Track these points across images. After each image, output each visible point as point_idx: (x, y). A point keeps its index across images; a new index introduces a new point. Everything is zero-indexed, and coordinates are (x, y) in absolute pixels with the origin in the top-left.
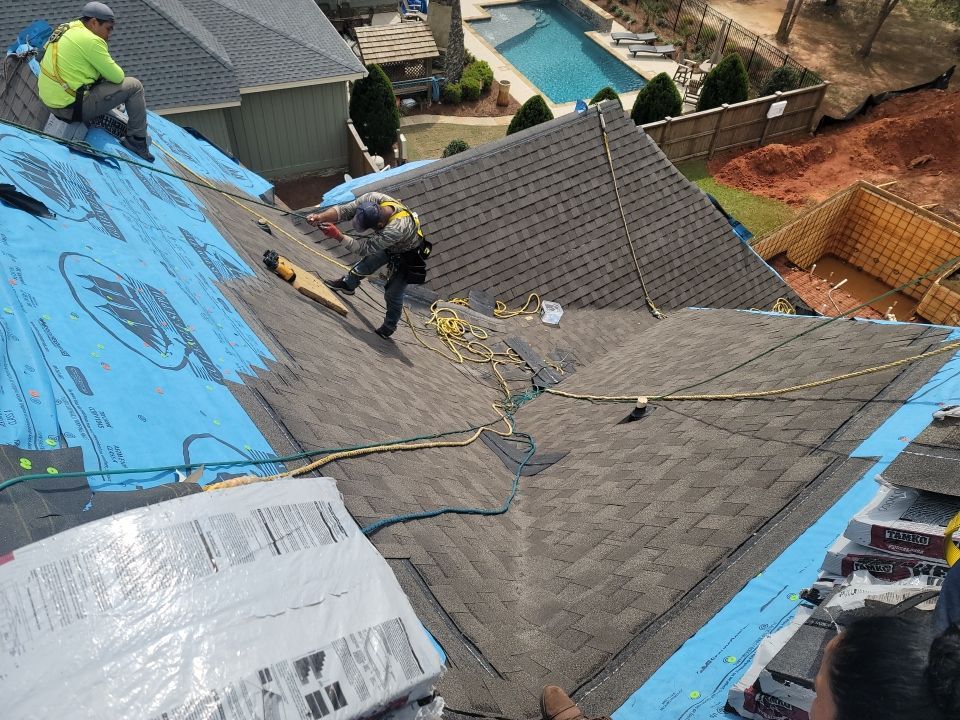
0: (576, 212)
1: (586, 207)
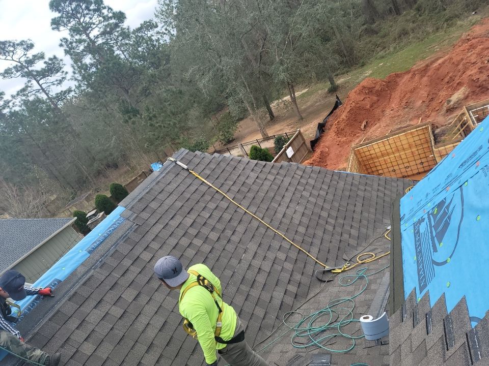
0: (214, 236)
1: (220, 227)
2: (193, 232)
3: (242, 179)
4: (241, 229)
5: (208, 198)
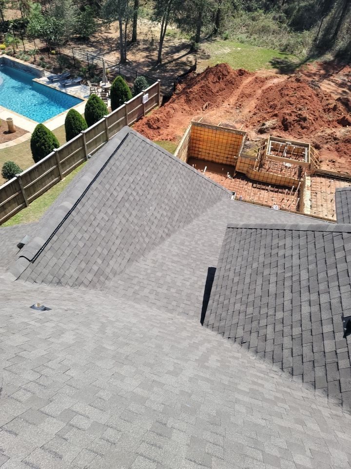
0: (141, 192)
1: (143, 188)
2: (133, 186)
3: (155, 159)
4: (151, 192)
5: (139, 167)
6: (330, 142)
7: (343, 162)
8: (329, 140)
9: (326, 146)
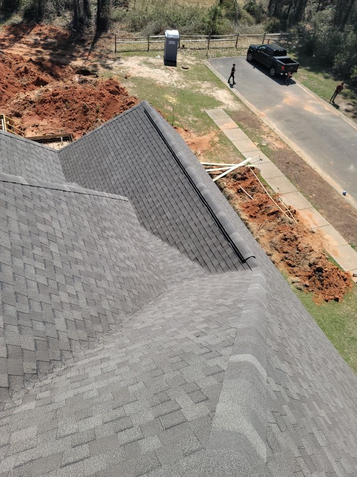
6: (28, 107)
7: (46, 124)
8: (26, 105)
9: (25, 112)
